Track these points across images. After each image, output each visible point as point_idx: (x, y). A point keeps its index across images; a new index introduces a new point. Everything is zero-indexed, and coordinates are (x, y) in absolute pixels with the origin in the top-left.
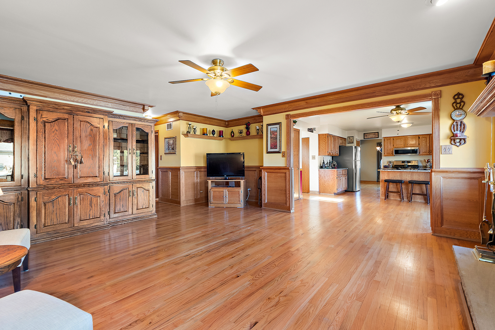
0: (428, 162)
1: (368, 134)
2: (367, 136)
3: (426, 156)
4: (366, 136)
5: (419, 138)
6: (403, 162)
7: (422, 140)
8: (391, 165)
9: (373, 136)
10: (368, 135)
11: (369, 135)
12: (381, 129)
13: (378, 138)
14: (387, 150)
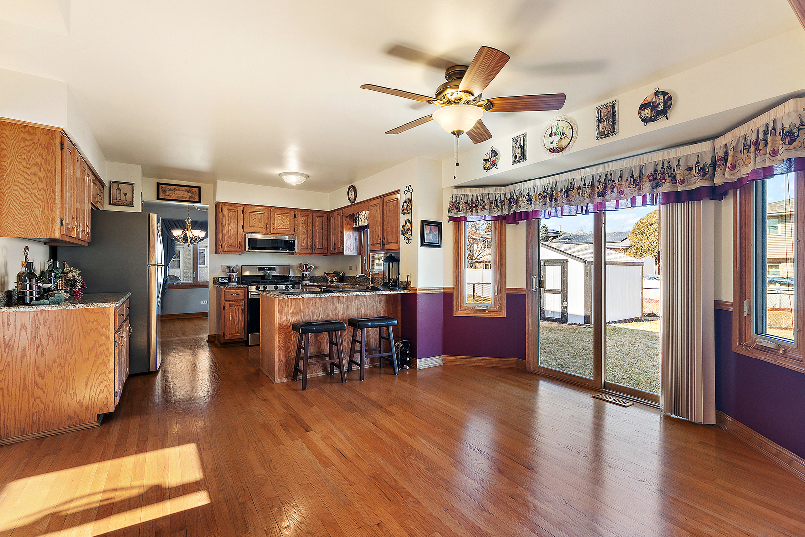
0: (307, 269)
1: (169, 187)
2: (168, 193)
3: (310, 256)
4: (164, 192)
5: (295, 216)
6: (261, 269)
7: (300, 219)
8: (235, 275)
9: (187, 196)
10: (171, 190)
11: (174, 190)
12: (212, 177)
13: (199, 202)
14: (229, 238)
